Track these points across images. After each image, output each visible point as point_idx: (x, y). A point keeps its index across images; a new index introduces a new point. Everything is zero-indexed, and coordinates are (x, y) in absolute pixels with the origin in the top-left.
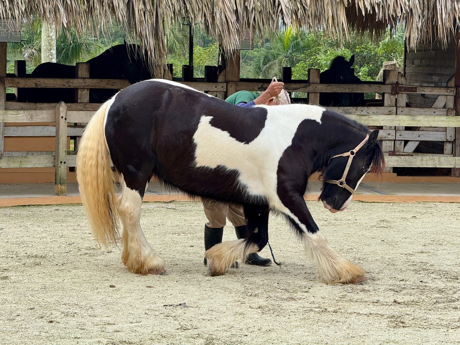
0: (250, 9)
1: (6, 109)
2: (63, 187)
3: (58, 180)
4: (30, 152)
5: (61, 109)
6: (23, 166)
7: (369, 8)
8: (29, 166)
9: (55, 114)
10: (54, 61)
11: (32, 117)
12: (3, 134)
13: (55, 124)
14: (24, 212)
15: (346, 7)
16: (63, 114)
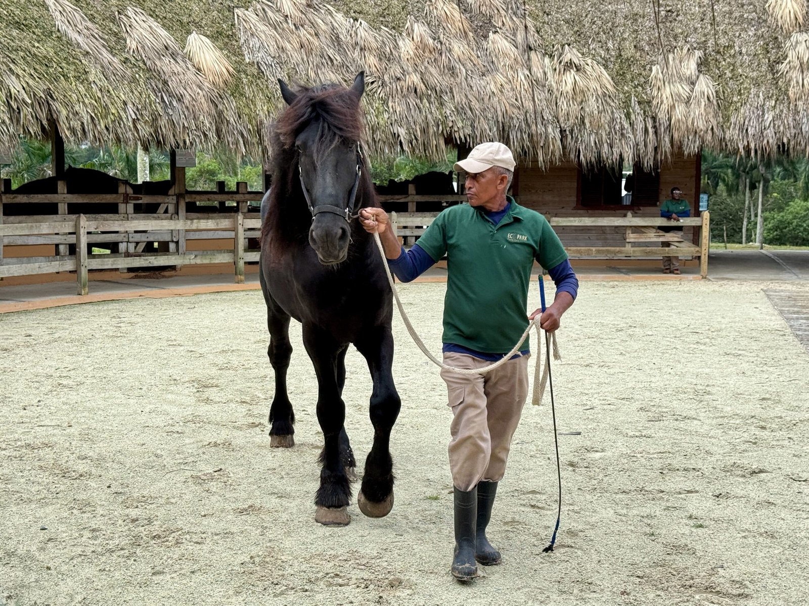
0: (377, 140)
1: (187, 219)
2: (242, 277)
3: (238, 272)
4: (220, 251)
5: (239, 217)
6: (212, 262)
7: (463, 138)
8: (217, 261)
9: (234, 221)
10: (148, 179)
11: (217, 224)
12: (185, 237)
13: (234, 229)
14: (218, 297)
15: (445, 139)
16: (240, 222)
